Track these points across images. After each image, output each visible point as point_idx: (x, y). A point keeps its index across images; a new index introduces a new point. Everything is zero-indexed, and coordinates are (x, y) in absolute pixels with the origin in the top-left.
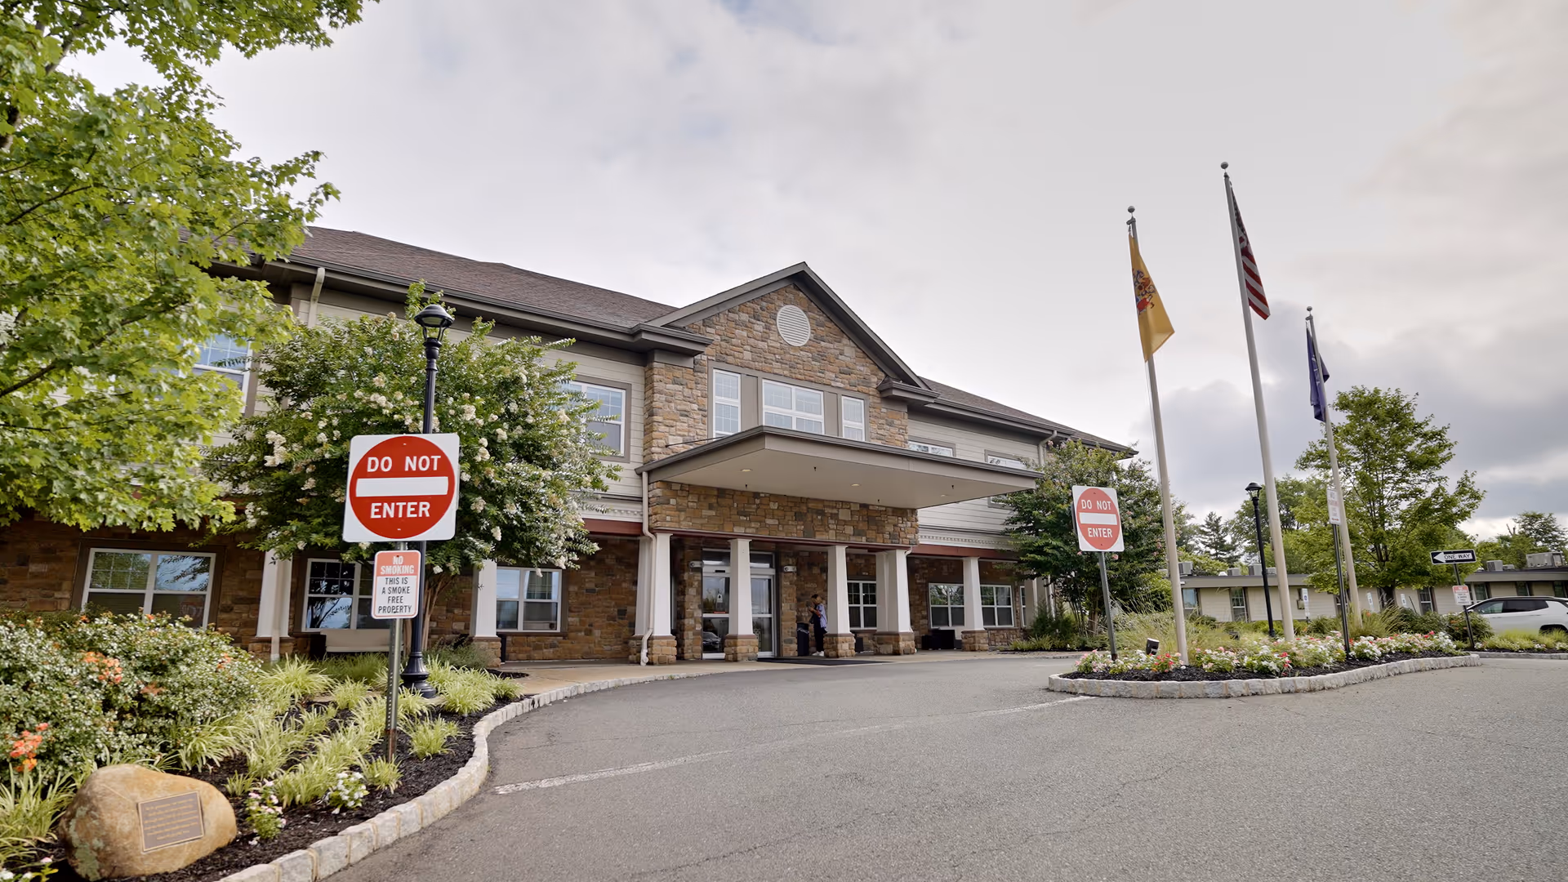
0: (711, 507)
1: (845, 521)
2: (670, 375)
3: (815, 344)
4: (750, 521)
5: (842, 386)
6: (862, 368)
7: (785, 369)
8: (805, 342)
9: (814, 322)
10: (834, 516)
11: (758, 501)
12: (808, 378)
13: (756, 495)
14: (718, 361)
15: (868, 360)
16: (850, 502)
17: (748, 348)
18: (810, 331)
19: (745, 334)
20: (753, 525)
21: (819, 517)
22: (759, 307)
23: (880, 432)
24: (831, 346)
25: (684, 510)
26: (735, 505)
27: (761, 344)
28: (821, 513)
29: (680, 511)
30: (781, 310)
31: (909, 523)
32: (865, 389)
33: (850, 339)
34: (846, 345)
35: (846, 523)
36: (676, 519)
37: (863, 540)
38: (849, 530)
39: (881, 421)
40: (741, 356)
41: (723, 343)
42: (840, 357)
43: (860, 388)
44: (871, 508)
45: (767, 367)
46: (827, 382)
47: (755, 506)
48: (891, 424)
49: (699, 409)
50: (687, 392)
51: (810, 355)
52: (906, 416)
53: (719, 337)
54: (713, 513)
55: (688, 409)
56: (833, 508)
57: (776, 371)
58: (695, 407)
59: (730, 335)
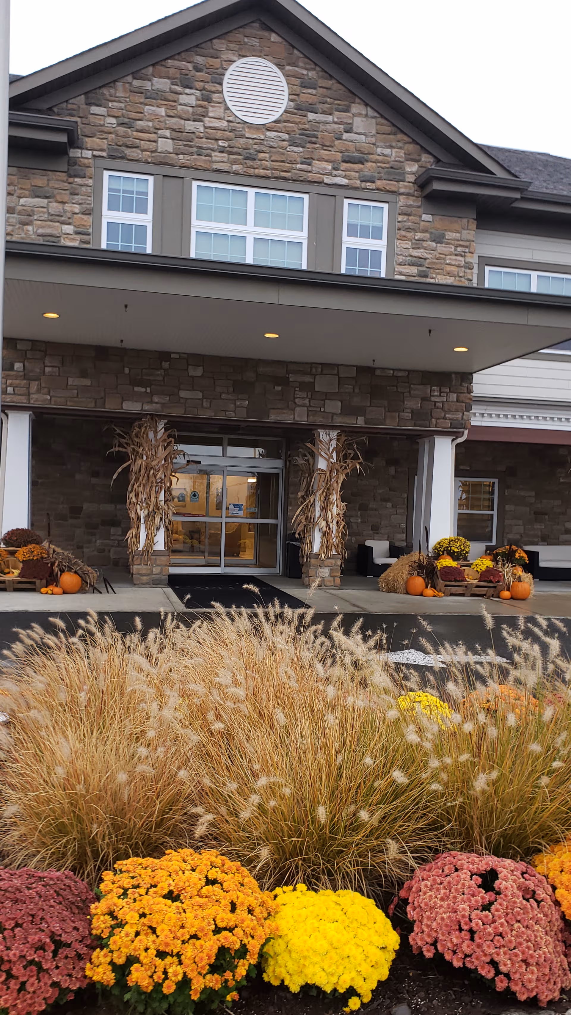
0: (84, 374)
1: (326, 394)
2: (27, 184)
3: (296, 118)
4: (152, 394)
5: (344, 181)
6: (387, 151)
7: (234, 162)
8: (277, 116)
9: (298, 82)
10: (308, 387)
11: (165, 365)
12: (276, 173)
13: (165, 356)
14: (112, 157)
15: (400, 136)
16: (338, 366)
17: (167, 133)
18: (286, 98)
19: (162, 111)
20: (156, 399)
21: (278, 388)
22: (190, 66)
23: (415, 253)
24: (330, 118)
25: (37, 379)
26: (127, 371)
27: (190, 126)
28: (284, 381)
29: (30, 379)
30: (233, 67)
31: (454, 397)
32: (392, 185)
33: (366, 105)
34: (360, 115)
35: (327, 396)
36: (24, 391)
37: (361, 421)
38: (334, 406)
39: (419, 235)
40: (152, 146)
41: (121, 130)
42: (346, 136)
43: (379, 183)
44: (378, 372)
45: (201, 161)
46: (317, 177)
47: (161, 372)
48: (439, 239)
49: (77, 233)
50: (55, 207)
51: (286, 136)
52: (473, 225)
53: (113, 121)
54: (87, 382)
55: (55, 232)
56: (305, 373)
57: (215, 166)
58: (69, 229)
59: (134, 115)
